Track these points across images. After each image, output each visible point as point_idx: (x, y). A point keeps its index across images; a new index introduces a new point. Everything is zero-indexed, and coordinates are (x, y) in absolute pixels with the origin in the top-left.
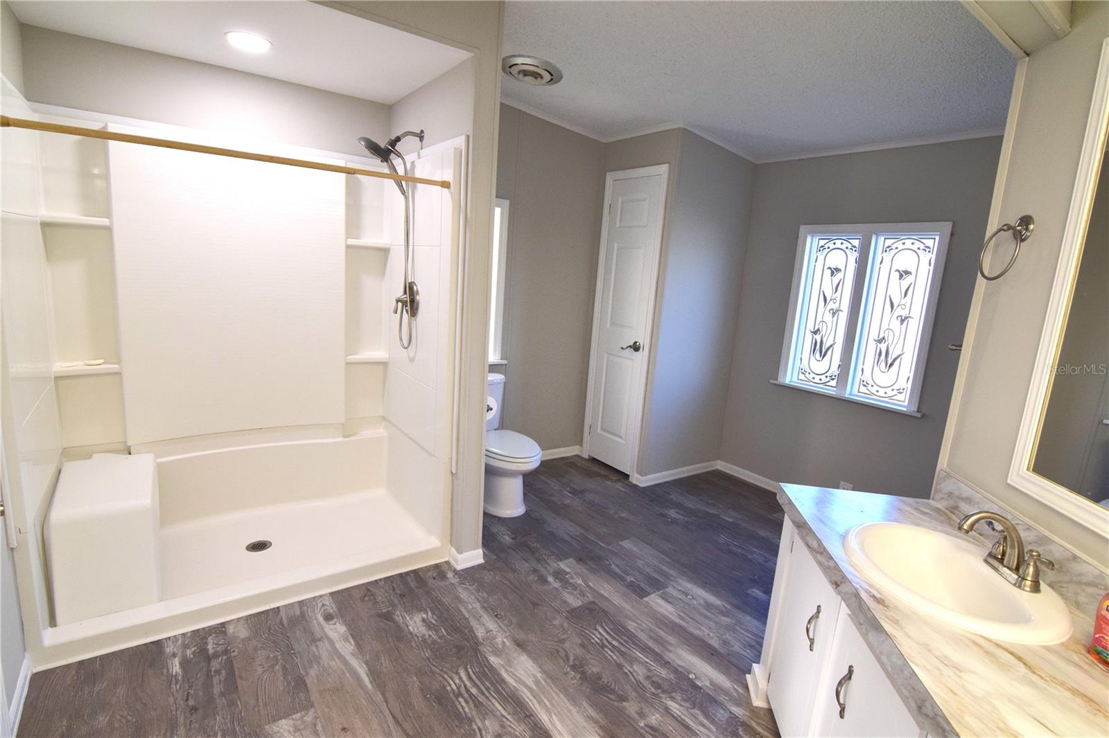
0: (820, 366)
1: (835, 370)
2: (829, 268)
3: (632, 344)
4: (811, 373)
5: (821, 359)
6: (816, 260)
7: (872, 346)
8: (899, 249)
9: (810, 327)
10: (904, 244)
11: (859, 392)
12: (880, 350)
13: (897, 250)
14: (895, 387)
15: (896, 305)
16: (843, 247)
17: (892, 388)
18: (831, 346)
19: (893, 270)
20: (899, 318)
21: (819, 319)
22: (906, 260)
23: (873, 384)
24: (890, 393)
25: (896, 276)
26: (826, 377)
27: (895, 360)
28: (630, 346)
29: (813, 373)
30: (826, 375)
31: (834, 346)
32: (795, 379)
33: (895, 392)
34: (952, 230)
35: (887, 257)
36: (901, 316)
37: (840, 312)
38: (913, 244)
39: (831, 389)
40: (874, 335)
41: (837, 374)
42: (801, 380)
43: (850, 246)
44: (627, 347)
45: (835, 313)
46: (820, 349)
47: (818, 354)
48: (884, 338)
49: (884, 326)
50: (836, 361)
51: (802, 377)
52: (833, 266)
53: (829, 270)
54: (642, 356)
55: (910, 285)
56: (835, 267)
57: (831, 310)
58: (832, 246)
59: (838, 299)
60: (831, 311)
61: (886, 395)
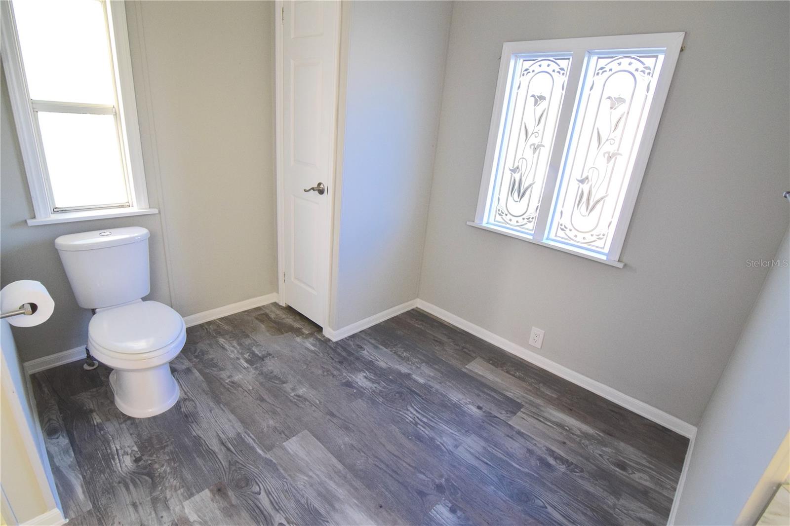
0: (516, 208)
1: (532, 212)
2: (533, 96)
3: (316, 186)
4: (508, 215)
5: (519, 200)
6: (519, 87)
7: (574, 187)
8: (613, 71)
9: (509, 165)
10: (619, 64)
11: (556, 236)
12: (582, 191)
13: (611, 73)
14: (595, 232)
15: (603, 140)
16: (550, 70)
17: (592, 233)
18: (530, 185)
19: (605, 96)
20: (607, 155)
21: (519, 156)
22: (620, 85)
23: (572, 228)
24: (589, 238)
25: (606, 104)
26: (523, 219)
27: (598, 202)
28: (313, 189)
29: (511, 214)
30: (523, 217)
31: (533, 186)
32: (492, 220)
33: (595, 238)
34: (683, 43)
35: (600, 80)
36: (609, 153)
37: (542, 148)
38: (630, 64)
39: (527, 232)
40: (577, 174)
41: (534, 217)
42: (497, 222)
43: (557, 69)
44: (310, 190)
45: (536, 148)
46: (518, 190)
47: (516, 194)
48: (587, 178)
49: (589, 164)
50: (535, 202)
51: (499, 218)
52: (537, 94)
53: (533, 99)
54: (327, 198)
55: (623, 115)
56: (539, 95)
57: (532, 145)
58: (537, 69)
59: (541, 133)
60: (533, 147)
61: (585, 241)
